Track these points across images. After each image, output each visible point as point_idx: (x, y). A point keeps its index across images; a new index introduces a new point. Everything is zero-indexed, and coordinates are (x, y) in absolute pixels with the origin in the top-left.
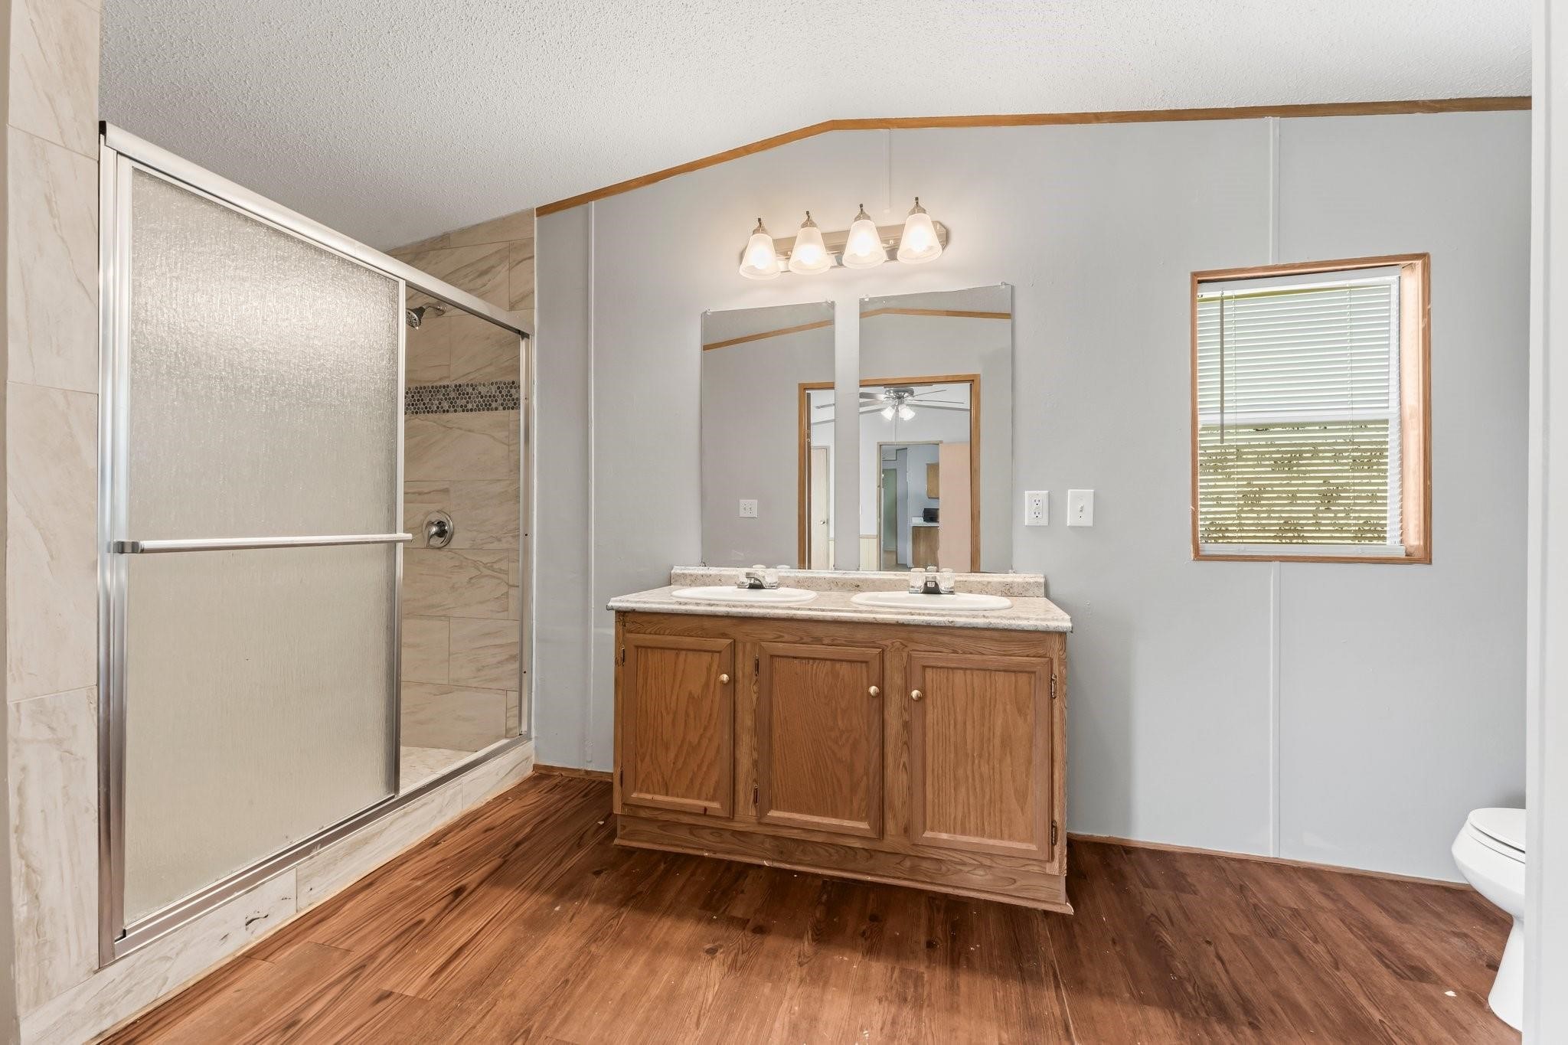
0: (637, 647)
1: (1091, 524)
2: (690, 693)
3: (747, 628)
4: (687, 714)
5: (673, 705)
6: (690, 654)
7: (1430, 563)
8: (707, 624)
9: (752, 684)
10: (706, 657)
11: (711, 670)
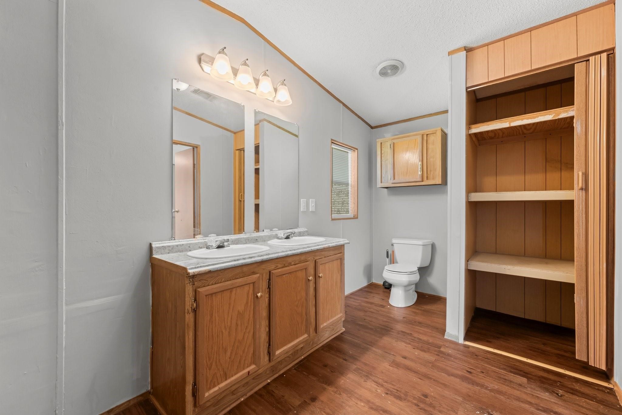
0: (206, 296)
1: (314, 211)
2: (238, 311)
3: (263, 266)
4: (237, 325)
5: (229, 324)
6: (238, 289)
7: (358, 218)
8: (245, 269)
9: (266, 293)
10: (246, 288)
11: (249, 294)
